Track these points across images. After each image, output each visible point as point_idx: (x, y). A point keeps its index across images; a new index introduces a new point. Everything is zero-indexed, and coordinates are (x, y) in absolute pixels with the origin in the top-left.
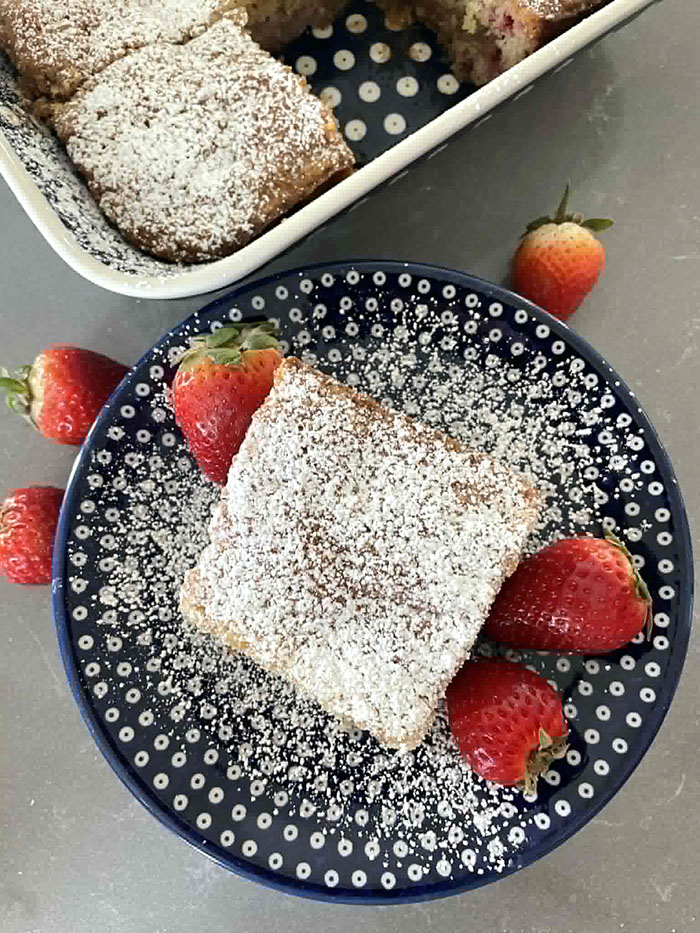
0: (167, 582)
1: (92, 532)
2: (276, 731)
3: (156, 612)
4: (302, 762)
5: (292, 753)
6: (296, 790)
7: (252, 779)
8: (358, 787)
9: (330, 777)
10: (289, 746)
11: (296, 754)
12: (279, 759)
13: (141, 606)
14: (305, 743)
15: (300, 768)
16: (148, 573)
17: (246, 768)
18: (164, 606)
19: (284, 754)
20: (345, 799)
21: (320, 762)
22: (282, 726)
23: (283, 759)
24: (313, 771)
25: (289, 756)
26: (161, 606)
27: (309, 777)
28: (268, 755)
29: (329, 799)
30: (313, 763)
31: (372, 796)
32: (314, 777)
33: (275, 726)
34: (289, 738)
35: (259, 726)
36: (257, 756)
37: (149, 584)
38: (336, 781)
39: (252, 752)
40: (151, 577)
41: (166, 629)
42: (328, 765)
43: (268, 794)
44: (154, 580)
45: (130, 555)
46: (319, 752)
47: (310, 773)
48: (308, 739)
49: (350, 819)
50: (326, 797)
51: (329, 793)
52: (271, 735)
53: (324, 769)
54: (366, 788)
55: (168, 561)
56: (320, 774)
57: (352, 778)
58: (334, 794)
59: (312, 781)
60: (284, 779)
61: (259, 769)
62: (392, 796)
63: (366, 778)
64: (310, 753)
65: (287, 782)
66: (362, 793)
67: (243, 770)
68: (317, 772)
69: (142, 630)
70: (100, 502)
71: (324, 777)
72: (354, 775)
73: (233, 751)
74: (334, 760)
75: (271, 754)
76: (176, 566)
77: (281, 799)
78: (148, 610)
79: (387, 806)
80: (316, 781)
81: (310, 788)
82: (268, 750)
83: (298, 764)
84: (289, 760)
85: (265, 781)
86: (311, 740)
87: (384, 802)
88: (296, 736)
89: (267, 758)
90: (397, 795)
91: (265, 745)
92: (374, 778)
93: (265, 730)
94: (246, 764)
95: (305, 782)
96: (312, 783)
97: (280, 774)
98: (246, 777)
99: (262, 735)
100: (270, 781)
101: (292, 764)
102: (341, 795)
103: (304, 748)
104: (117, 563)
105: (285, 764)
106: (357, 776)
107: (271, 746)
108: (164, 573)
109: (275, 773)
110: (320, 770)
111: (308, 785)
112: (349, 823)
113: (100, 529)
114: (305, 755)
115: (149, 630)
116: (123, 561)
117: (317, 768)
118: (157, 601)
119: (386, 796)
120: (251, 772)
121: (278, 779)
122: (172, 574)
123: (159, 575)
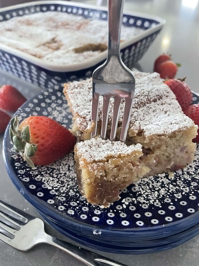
0: (65, 175)
1: (25, 171)
2: (143, 187)
3: (68, 185)
4: (160, 188)
5: (155, 188)
6: (168, 195)
7: (153, 203)
8: (182, 180)
9: (172, 184)
10: (151, 187)
11: (156, 188)
12: (153, 193)
13: (61, 185)
14: (155, 183)
15: (162, 189)
16: (55, 176)
17: (147, 203)
18: (70, 181)
19: (153, 190)
20: (184, 185)
21: (165, 183)
22: (142, 184)
23: (154, 192)
24: (166, 187)
25: (154, 189)
26: (68, 182)
27: (167, 189)
28: (149, 194)
29: (180, 189)
30: (163, 185)
31: (189, 178)
32: (168, 188)
33: (141, 186)
34: (149, 185)
35: (137, 190)
36: (146, 197)
37: (58, 179)
38: (175, 184)
39: (143, 198)
40: (57, 177)
41: (76, 187)
42: (168, 182)
43: (162, 202)
44: (59, 177)
45: (44, 174)
46: (161, 181)
47: (166, 188)
48: (154, 181)
49: (192, 187)
50: (178, 189)
51: (178, 188)
52: (143, 189)
53: (168, 184)
54: (184, 178)
55: (59, 170)
56: (169, 186)
57: (178, 179)
58: (179, 187)
59: (169, 190)
60: (161, 196)
61: (151, 200)
62: (193, 173)
63: (181, 176)
64: (159, 184)
65: (163, 196)
66: (185, 180)
67: (147, 204)
68: (168, 187)
69: (69, 191)
70: (21, 162)
71: (171, 186)
72: (177, 178)
73: (137, 202)
74: (167, 180)
75: (149, 193)
76: (63, 170)
77: (168, 200)
78: (65, 186)
79: (195, 176)
80: (170, 189)
81: (171, 191)
82: (147, 193)
83: (160, 189)
84: (156, 191)
85: (157, 201)
86: (155, 180)
87: (193, 176)
88: (149, 183)
89: (149, 195)
90: (194, 172)
91: (144, 193)
92: (183, 174)
93: (139, 189)
94: (145, 202)
95: (168, 191)
96: (170, 190)
97: (159, 196)
98: (150, 204)
99: (140, 191)
100: (158, 200)
101: (158, 191)
102: (182, 185)
103: (156, 184)
104: (41, 177)
105: (156, 192)
106: (178, 178)
107: (146, 191)
108: (61, 174)
109: (157, 197)
110: (167, 185)
111: (170, 191)
112: (194, 187)
113: (28, 169)
114: (159, 185)
115: (71, 190)
116: (43, 176)
117: (166, 185)
118: (66, 182)
119: (192, 175)
120: (150, 202)
121: (160, 197)
122: (64, 172)
123: (60, 175)
